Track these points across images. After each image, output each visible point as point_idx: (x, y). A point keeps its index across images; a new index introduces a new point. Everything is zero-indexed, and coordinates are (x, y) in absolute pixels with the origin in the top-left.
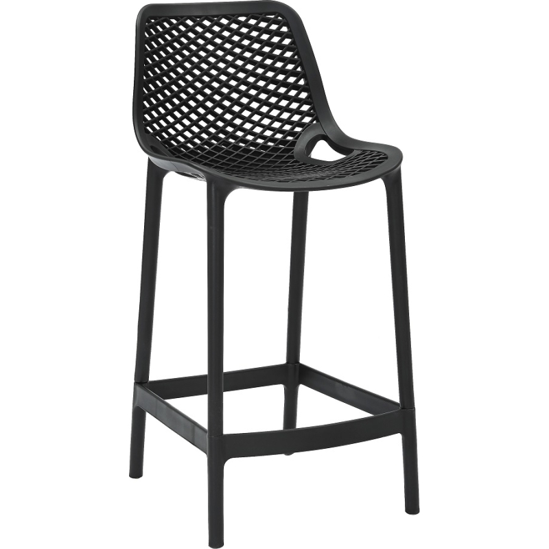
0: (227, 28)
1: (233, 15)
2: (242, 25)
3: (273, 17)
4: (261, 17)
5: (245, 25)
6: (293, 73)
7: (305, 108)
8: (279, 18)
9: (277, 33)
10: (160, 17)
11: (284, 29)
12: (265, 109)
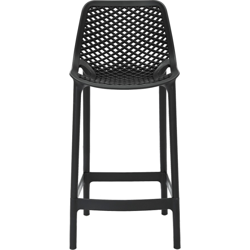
2: (141, 11)
3: (155, 8)
4: (150, 8)
6: (161, 35)
7: (165, 52)
8: (158, 9)
9: (157, 16)
10: (98, 7)
11: (160, 14)
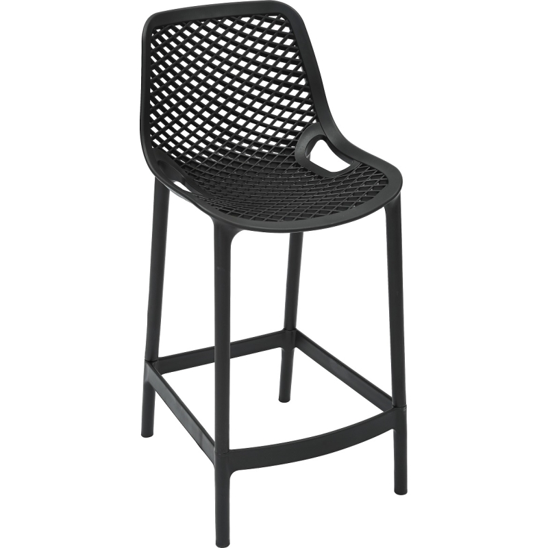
0: (230, 29)
1: (237, 17)
2: (246, 25)
3: (275, 17)
4: (264, 17)
5: (248, 25)
6: (295, 73)
7: (306, 107)
8: (282, 19)
9: (280, 34)
10: (165, 25)
11: (287, 30)
12: (267, 109)
